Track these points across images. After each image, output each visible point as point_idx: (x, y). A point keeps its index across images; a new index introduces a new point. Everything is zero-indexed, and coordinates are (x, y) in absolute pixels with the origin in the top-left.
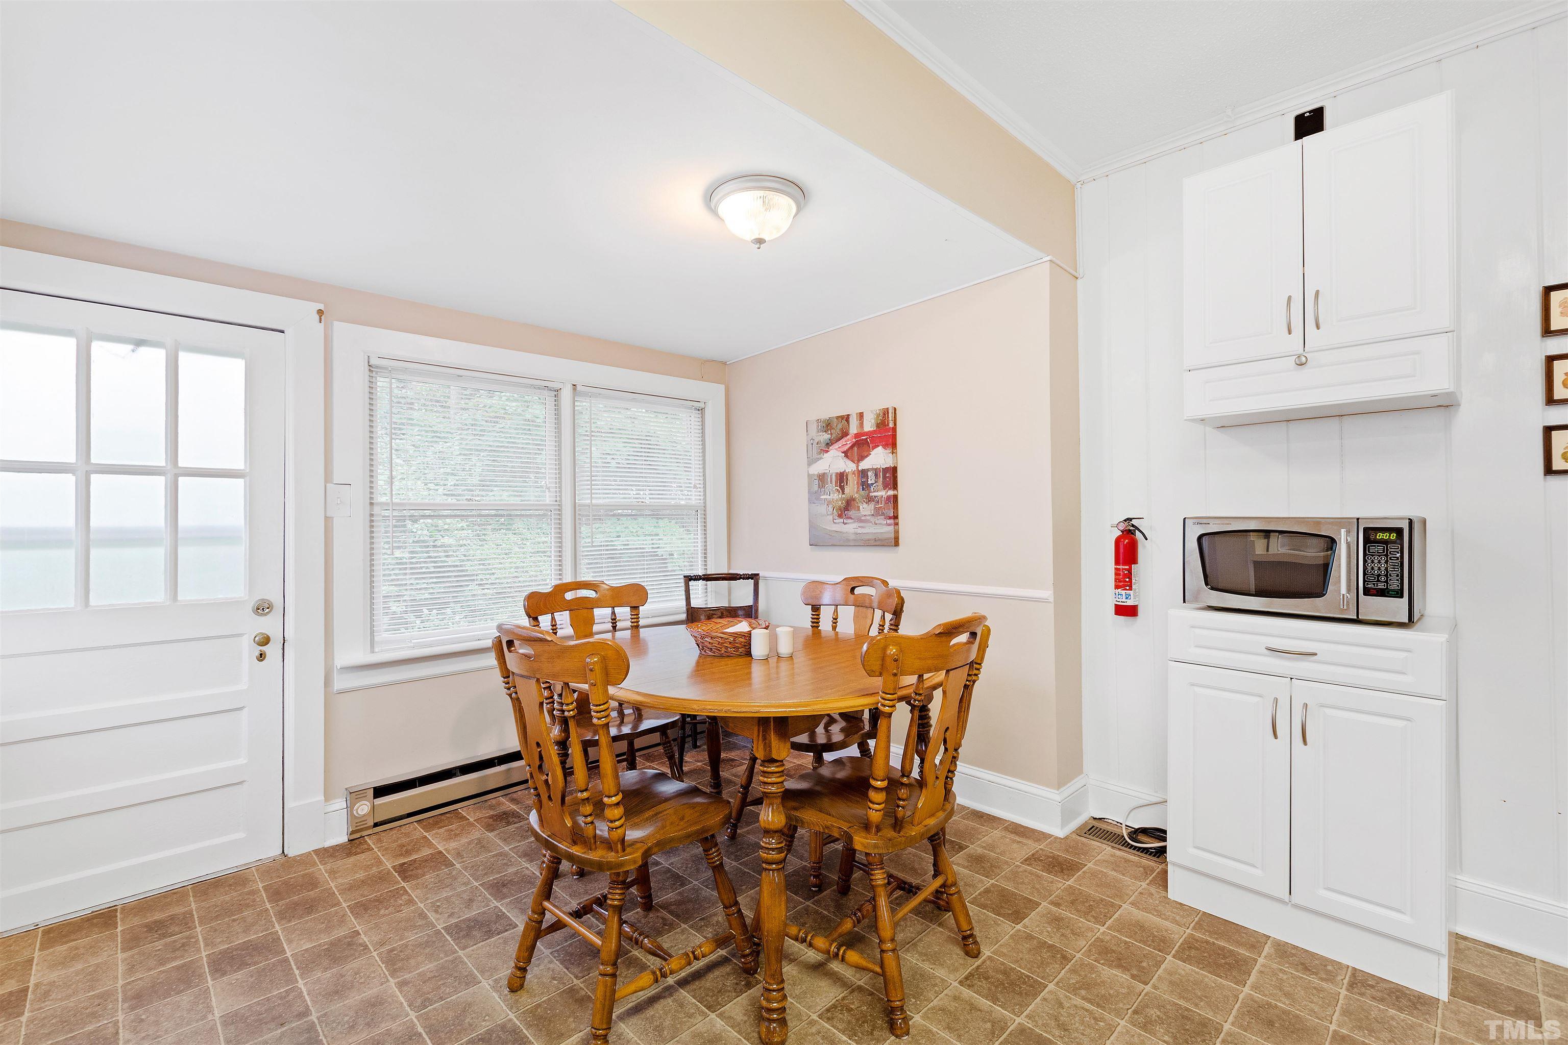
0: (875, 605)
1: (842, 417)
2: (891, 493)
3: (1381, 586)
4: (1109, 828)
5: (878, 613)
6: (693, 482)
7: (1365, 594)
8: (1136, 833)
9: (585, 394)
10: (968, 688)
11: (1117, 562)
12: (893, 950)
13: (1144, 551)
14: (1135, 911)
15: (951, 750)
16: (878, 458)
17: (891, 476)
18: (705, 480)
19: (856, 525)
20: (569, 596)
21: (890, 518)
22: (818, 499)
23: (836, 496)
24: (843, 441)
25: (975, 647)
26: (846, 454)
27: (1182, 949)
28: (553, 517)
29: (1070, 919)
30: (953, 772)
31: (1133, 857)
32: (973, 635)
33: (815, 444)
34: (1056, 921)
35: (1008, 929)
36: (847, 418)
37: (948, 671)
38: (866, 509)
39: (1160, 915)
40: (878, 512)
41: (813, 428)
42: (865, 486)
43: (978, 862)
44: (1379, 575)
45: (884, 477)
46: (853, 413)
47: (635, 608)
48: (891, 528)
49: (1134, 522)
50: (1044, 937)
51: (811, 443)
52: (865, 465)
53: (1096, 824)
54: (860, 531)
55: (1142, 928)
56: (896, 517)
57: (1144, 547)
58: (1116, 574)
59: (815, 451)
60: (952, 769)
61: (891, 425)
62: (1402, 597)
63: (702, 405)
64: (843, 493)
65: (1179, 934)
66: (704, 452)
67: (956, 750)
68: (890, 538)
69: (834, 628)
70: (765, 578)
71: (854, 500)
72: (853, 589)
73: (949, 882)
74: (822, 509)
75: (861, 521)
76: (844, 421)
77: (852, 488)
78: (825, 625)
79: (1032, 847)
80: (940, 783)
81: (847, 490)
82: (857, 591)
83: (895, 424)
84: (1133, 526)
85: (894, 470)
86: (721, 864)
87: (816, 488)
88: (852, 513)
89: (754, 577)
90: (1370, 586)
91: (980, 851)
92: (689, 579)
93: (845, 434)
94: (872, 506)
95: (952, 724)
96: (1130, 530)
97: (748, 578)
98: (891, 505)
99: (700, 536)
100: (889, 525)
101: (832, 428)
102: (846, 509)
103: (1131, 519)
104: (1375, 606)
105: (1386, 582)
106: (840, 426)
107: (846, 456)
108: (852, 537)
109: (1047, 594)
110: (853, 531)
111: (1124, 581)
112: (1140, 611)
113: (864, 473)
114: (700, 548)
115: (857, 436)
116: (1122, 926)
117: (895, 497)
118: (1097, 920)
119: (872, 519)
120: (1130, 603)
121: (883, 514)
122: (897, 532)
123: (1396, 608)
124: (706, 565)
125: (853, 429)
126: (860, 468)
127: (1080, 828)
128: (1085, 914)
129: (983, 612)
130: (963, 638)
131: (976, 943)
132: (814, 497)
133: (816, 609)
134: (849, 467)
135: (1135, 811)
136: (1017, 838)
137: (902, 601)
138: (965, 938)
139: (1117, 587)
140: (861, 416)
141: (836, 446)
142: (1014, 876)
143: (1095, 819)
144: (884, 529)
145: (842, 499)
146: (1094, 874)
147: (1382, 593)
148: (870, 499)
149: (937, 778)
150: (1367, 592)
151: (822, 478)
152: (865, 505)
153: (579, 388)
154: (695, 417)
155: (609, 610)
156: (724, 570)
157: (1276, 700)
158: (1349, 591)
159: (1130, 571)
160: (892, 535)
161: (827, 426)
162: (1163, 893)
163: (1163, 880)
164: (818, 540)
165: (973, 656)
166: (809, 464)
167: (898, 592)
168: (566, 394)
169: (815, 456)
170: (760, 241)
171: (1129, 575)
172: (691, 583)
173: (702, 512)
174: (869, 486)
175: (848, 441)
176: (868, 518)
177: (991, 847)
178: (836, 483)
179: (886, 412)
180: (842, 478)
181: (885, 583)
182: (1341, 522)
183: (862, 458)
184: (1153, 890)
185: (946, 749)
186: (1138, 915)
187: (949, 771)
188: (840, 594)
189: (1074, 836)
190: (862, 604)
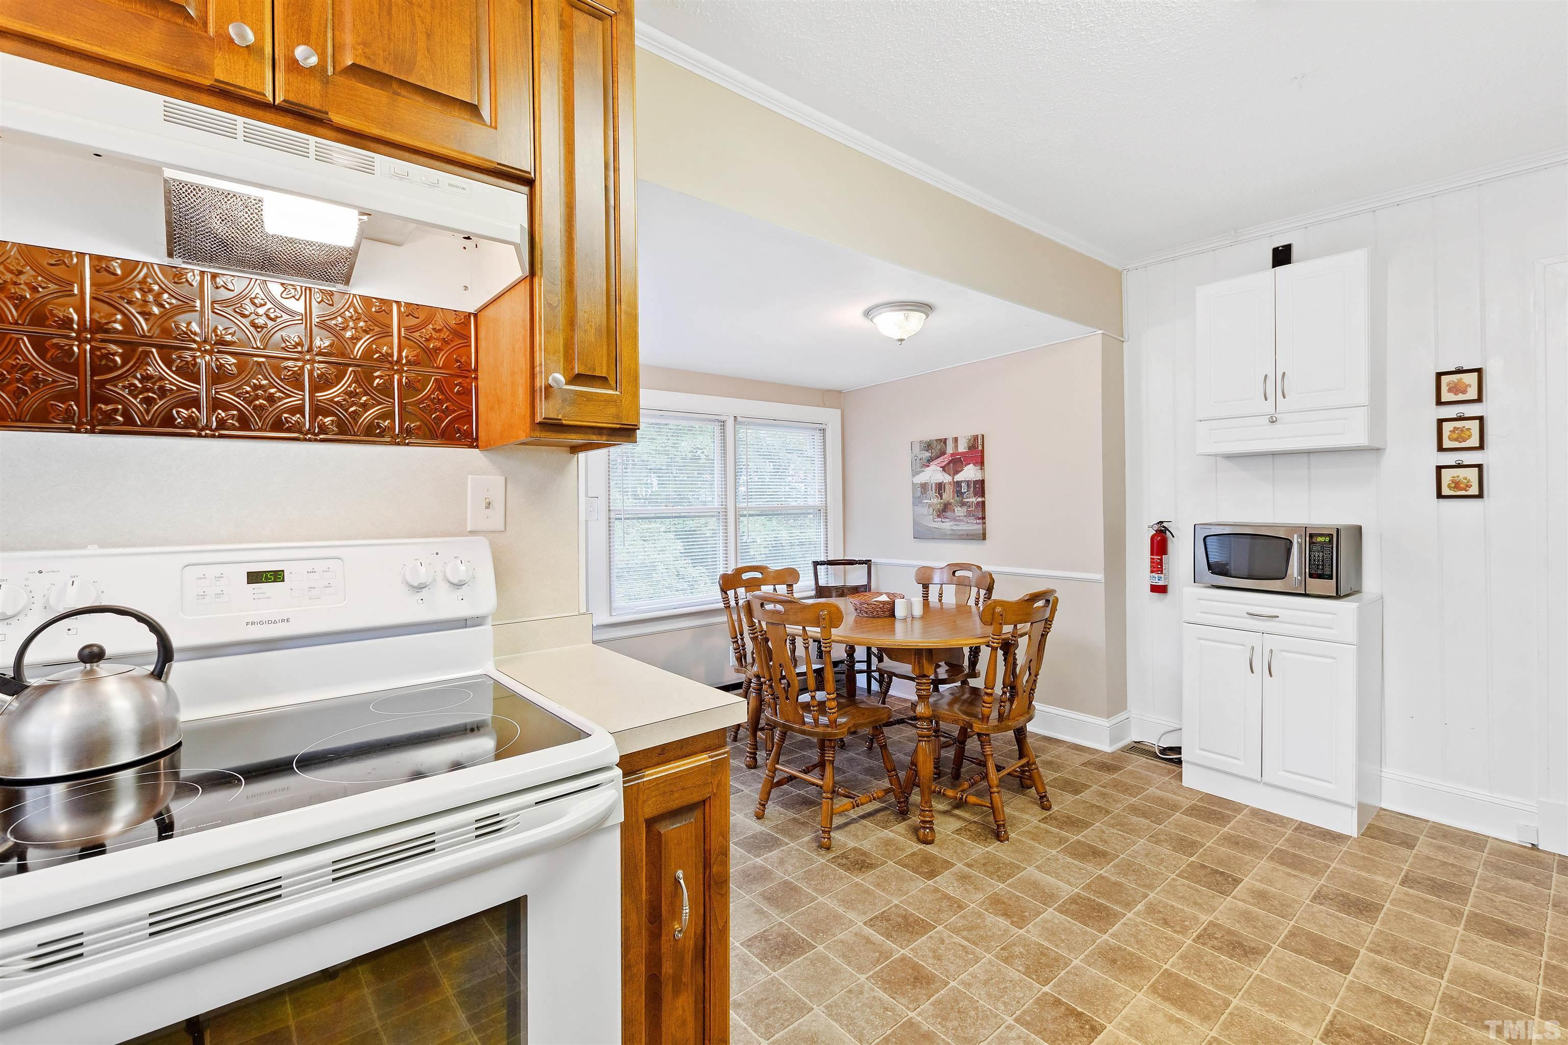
0: (973, 583)
1: (940, 440)
2: (980, 499)
3: (1319, 572)
4: (1146, 748)
5: (974, 590)
6: (817, 487)
7: (1310, 577)
8: (1164, 751)
9: (742, 423)
10: (1044, 636)
11: (1152, 554)
12: (998, 792)
13: (1172, 546)
14: (1158, 791)
15: (1033, 674)
16: (970, 473)
17: (980, 487)
18: (826, 485)
19: (951, 523)
20: (745, 576)
21: (979, 519)
22: (921, 502)
23: (936, 501)
24: (941, 459)
25: (1049, 609)
26: (943, 468)
27: (1187, 810)
28: (721, 517)
29: (1112, 794)
30: (1033, 690)
31: (1162, 764)
32: (1048, 601)
33: (918, 460)
34: (1103, 795)
35: (1069, 798)
36: (945, 441)
37: (1032, 624)
38: (960, 511)
39: (1175, 793)
40: (969, 514)
41: (917, 450)
42: (959, 493)
43: (1049, 764)
44: (1318, 565)
45: (975, 488)
46: (949, 435)
47: (790, 586)
48: (980, 526)
49: (1165, 524)
50: (1094, 802)
51: (915, 459)
52: (959, 477)
53: (1136, 745)
54: (955, 528)
55: (1162, 799)
56: (984, 518)
57: (1173, 542)
58: (1151, 562)
59: (918, 465)
60: (1033, 688)
61: (980, 448)
62: (1332, 579)
63: (823, 426)
64: (941, 499)
65: (1186, 803)
66: (825, 463)
67: (1036, 676)
68: (978, 534)
69: (940, 601)
70: (876, 564)
71: (950, 504)
72: (954, 572)
73: (1031, 762)
74: (925, 510)
75: (955, 520)
76: (942, 443)
77: (948, 495)
78: (933, 597)
79: (1087, 757)
80: (1026, 695)
81: (944, 496)
82: (957, 574)
83: (983, 447)
84: (1164, 527)
85: (982, 482)
86: (886, 744)
87: (919, 494)
88: (948, 514)
89: (867, 562)
90: (1313, 572)
91: (1049, 758)
92: (816, 564)
93: (943, 453)
94: (965, 509)
95: (1034, 657)
96: (1161, 530)
97: (862, 564)
98: (980, 509)
99: (822, 530)
100: (979, 524)
101: (932, 448)
102: (944, 510)
103: (1162, 522)
104: (1316, 585)
105: (1323, 569)
106: (939, 447)
107: (944, 470)
108: (950, 532)
109: (1100, 576)
110: (949, 528)
111: (1157, 567)
112: (1170, 589)
113: (958, 484)
114: (823, 540)
115: (952, 455)
116: (1146, 799)
117: (983, 503)
118: (1131, 795)
119: (965, 519)
120: (1161, 583)
121: (974, 515)
122: (984, 529)
123: (1328, 586)
124: (827, 553)
125: (950, 450)
126: (955, 480)
127: (1124, 748)
128: (1123, 792)
129: (1052, 587)
130: (1040, 603)
131: (1048, 801)
132: (917, 501)
133: (926, 587)
134: (946, 478)
135: (1164, 736)
136: (1077, 752)
137: (993, 581)
138: (1042, 798)
139: (1152, 572)
140: (956, 440)
141: (936, 462)
142: (1074, 772)
143: (1135, 742)
144: (974, 526)
145: (940, 503)
146: (1131, 772)
147: (1320, 576)
148: (963, 504)
149: (1024, 691)
150: (1311, 576)
151: (924, 486)
152: (959, 508)
153: (739, 419)
154: (818, 436)
155: (772, 587)
156: (840, 557)
157: (1253, 648)
158: (1300, 574)
159: (1161, 560)
160: (981, 532)
161: (928, 446)
162: (1179, 783)
163: (1179, 776)
164: (921, 534)
165: (1047, 615)
166: (913, 476)
167: (991, 575)
168: (730, 424)
169: (919, 469)
170: (901, 340)
171: (1161, 563)
172: (819, 567)
173: (822, 512)
174: (962, 494)
175: (945, 459)
176: (961, 518)
177: (1058, 757)
178: (936, 490)
179: (976, 438)
180: (940, 487)
181: (979, 568)
182: (1294, 529)
183: (957, 472)
184: (1172, 781)
185: (1030, 674)
186: (1159, 793)
187: (1031, 689)
188: (946, 576)
189: (1119, 752)
190: (962, 584)
